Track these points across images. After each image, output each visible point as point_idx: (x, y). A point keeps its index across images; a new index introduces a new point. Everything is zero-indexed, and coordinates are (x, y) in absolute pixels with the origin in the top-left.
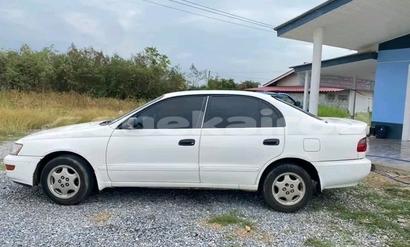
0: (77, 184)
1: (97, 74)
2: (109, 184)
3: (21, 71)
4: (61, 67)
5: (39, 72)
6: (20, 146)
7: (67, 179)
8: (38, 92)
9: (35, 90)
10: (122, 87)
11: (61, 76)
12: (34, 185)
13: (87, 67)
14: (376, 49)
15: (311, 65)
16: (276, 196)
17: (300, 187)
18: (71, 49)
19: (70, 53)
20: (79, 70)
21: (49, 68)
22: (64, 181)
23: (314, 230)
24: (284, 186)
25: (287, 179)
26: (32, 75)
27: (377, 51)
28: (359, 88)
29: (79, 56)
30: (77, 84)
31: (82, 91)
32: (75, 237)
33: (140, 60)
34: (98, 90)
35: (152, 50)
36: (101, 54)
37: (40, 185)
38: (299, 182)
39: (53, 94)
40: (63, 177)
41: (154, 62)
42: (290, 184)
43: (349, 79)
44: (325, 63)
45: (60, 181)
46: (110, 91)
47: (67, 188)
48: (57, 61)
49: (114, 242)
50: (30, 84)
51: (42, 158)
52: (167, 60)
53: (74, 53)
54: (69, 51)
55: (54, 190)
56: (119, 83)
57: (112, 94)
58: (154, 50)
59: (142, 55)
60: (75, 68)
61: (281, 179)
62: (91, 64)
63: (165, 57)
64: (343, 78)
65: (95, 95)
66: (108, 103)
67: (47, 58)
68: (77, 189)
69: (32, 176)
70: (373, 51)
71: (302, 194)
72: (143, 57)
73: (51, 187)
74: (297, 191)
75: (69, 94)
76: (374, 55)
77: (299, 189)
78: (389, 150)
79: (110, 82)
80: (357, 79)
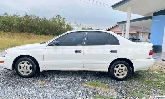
0: (31, 69)
1: (37, 25)
2: (45, 69)
3: (5, 24)
4: (22, 22)
5: (12, 24)
6: (6, 53)
7: (27, 67)
8: (12, 33)
9: (10, 32)
10: (47, 31)
11: (21, 26)
12: (12, 70)
13: (32, 22)
14: (152, 15)
15: (126, 21)
16: (115, 74)
17: (125, 70)
18: (25, 15)
19: (25, 17)
20: (29, 24)
21: (16, 23)
22: (25, 68)
23: (132, 88)
24: (119, 70)
25: (120, 67)
26: (9, 25)
27: (152, 16)
28: (144, 31)
29: (29, 18)
30: (28, 29)
31: (30, 32)
32: (31, 91)
33: (54, 20)
34: (37, 32)
35: (59, 16)
36: (38, 17)
37: (15, 69)
38: (125, 68)
39: (18, 33)
40: (25, 66)
41: (60, 21)
42: (121, 69)
43: (140, 28)
44: (132, 21)
45: (23, 68)
46: (42, 32)
47: (26, 71)
48: (20, 20)
49: (48, 93)
50: (8, 29)
51: (16, 58)
52: (65, 20)
53: (26, 16)
54: (24, 16)
55: (21, 71)
56: (46, 29)
57: (43, 33)
58: (60, 16)
59: (55, 18)
60: (27, 23)
61: (118, 67)
62: (34, 21)
63: (64, 18)
64: (138, 27)
65: (36, 34)
66: (41, 37)
67: (15, 19)
68: (31, 71)
69: (11, 65)
70: (151, 16)
71: (126, 73)
72: (55, 19)
73: (20, 70)
74: (124, 72)
75: (25, 33)
76: (151, 18)
77: (125, 71)
78: (158, 56)
79: (42, 29)
80: (143, 28)
